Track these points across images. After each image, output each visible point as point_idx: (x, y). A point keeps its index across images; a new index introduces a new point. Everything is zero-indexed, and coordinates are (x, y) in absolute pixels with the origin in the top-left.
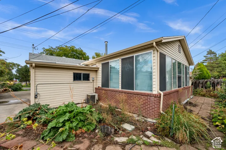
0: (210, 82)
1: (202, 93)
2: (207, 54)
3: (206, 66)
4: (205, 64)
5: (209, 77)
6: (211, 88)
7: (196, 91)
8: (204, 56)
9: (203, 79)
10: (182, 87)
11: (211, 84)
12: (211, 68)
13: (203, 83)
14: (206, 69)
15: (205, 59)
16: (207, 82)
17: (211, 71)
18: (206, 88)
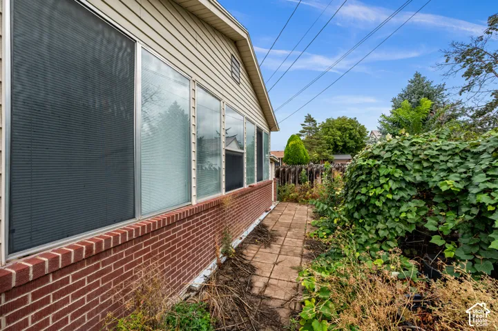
0: (307, 169)
1: (292, 194)
2: (305, 122)
3: (304, 141)
4: (302, 138)
5: (307, 162)
6: (307, 183)
7: (284, 191)
8: (302, 125)
9: (299, 164)
10: (246, 186)
11: (307, 174)
12: (310, 145)
13: (295, 172)
14: (303, 147)
15: (302, 129)
16: (301, 170)
17: (310, 150)
18: (300, 183)
